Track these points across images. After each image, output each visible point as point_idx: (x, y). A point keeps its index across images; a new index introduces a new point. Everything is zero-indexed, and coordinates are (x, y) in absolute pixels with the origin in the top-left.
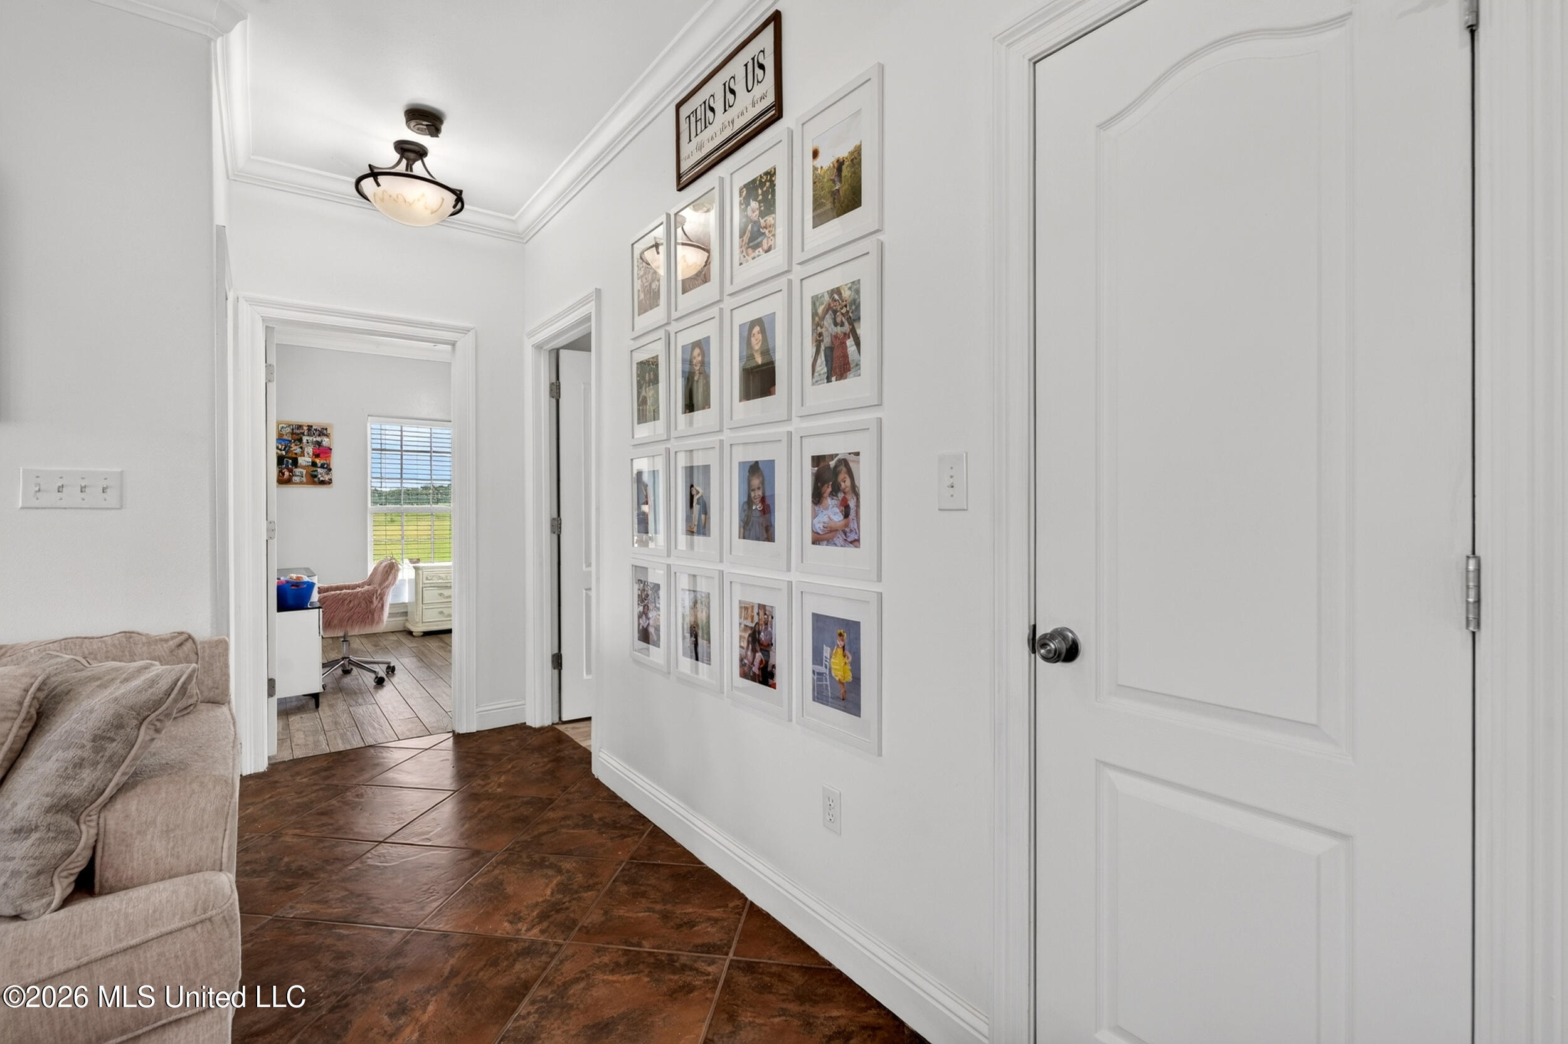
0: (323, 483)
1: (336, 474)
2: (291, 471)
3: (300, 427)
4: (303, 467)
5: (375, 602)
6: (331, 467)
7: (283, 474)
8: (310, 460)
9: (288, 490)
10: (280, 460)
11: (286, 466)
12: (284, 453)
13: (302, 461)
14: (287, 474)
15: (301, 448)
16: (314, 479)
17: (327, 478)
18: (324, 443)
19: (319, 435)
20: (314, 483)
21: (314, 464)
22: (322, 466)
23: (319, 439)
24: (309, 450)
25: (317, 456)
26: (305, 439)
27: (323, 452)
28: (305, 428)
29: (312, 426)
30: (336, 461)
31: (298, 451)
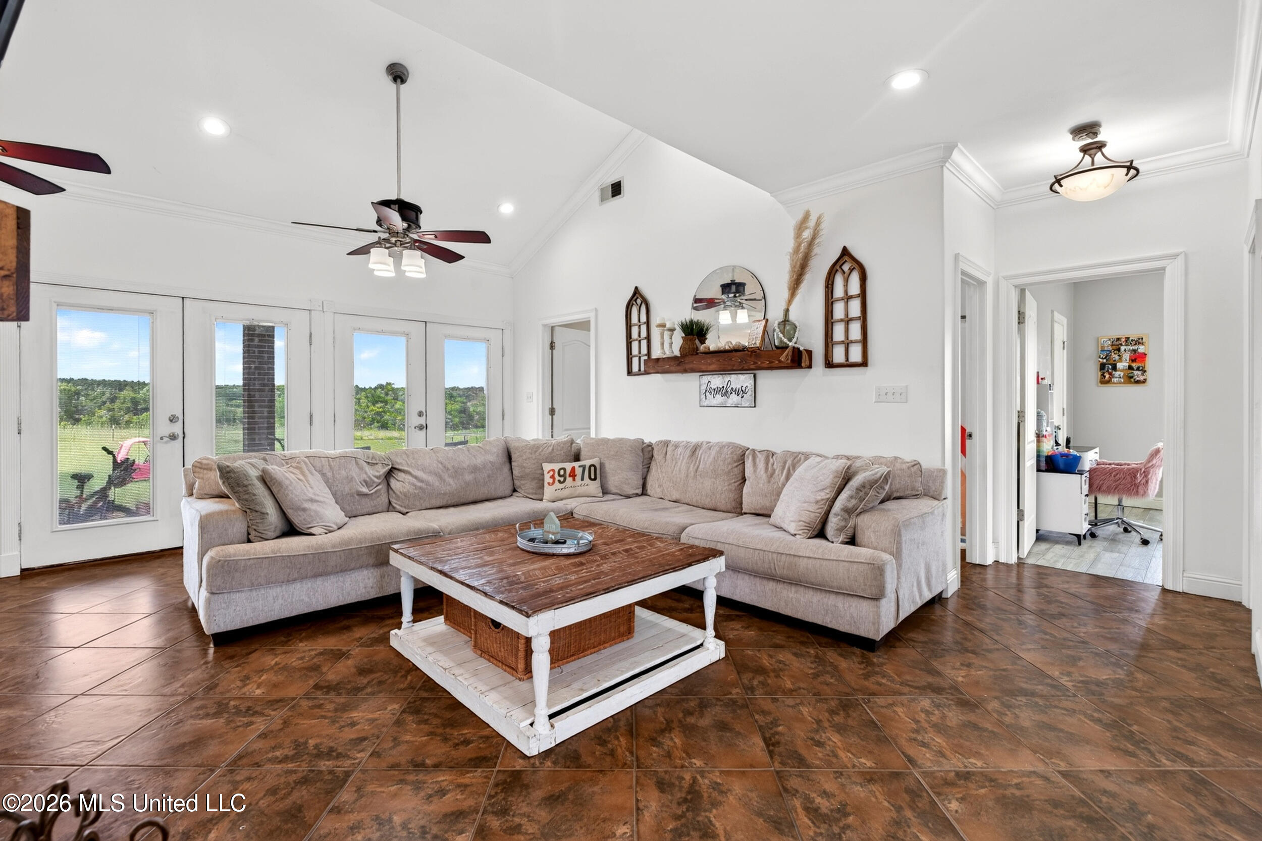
0: (1138, 382)
1: (1150, 375)
2: (1110, 374)
3: (1118, 339)
4: (1121, 371)
5: (1139, 478)
6: (1146, 369)
7: (1105, 377)
8: (1127, 364)
9: (1107, 389)
10: (1102, 367)
11: (1106, 369)
12: (1105, 361)
13: (1120, 366)
14: (1107, 376)
15: (1119, 356)
16: (1130, 379)
17: (1142, 378)
18: (1139, 350)
19: (1136, 344)
20: (1130, 383)
21: (1130, 368)
22: (1138, 369)
23: (1135, 347)
24: (1126, 356)
25: (1133, 361)
26: (1123, 348)
27: (1138, 358)
28: (1123, 340)
29: (1128, 338)
30: (1150, 364)
31: (1117, 358)
